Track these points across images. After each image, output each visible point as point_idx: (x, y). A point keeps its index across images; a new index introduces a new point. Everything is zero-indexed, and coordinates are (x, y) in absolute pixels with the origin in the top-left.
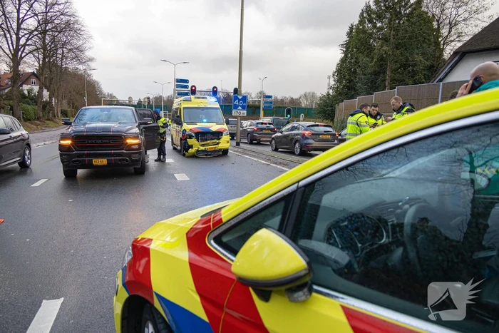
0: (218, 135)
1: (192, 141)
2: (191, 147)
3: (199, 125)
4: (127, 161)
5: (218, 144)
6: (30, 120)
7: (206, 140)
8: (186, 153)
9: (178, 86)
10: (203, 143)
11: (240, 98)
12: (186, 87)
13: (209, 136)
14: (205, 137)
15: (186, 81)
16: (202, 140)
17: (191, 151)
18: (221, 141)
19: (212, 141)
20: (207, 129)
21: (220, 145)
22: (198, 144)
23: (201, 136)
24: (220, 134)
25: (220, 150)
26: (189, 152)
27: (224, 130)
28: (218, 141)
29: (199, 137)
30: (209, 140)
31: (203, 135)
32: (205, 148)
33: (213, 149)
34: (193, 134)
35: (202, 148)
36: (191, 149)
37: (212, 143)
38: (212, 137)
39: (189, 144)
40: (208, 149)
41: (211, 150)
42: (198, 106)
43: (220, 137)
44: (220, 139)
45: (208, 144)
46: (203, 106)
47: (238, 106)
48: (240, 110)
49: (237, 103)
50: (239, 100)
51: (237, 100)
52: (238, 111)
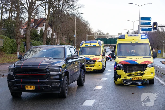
0: (143, 67)
1: (121, 72)
2: (120, 76)
3: (128, 58)
4: (49, 87)
5: (143, 74)
7: (133, 71)
9: (142, 23)
10: (129, 74)
12: (149, 23)
13: (135, 67)
14: (132, 69)
15: (149, 19)
16: (129, 71)
17: (119, 80)
18: (146, 72)
19: (137, 72)
20: (134, 62)
21: (144, 76)
22: (126, 74)
23: (128, 68)
24: (145, 66)
25: (145, 80)
26: (117, 81)
27: (150, 63)
28: (142, 72)
29: (126, 68)
30: (135, 71)
31: (130, 67)
32: (131, 78)
33: (138, 79)
34: (122, 66)
35: (128, 78)
36: (119, 79)
37: (137, 74)
38: (138, 69)
39: (118, 74)
40: (133, 79)
41: (136, 80)
42: (130, 43)
43: (144, 69)
44: (144, 70)
45: (133, 74)
46: (135, 43)
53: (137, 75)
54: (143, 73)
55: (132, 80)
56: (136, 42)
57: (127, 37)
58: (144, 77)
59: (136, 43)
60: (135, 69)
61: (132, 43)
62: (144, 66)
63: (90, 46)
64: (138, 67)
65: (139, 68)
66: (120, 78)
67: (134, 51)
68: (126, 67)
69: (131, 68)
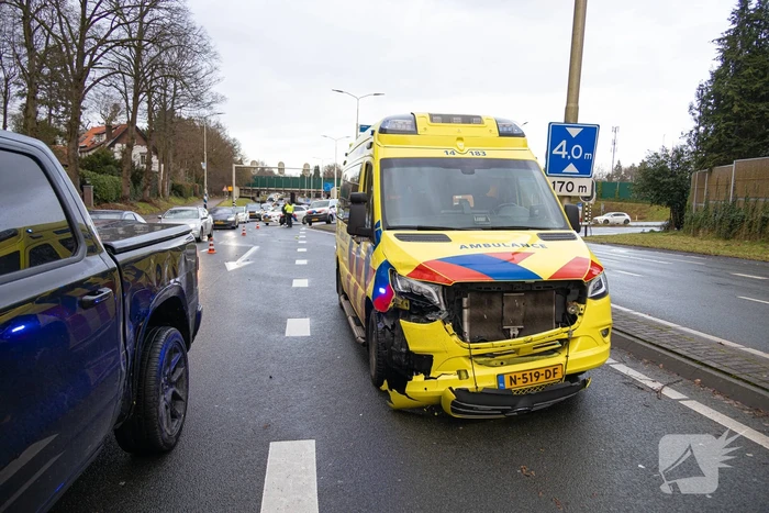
0: (560, 295)
1: (422, 336)
2: (423, 364)
5: (565, 345)
6: (106, 201)
8: (394, 394)
10: (486, 345)
11: (574, 132)
13: (517, 304)
14: (497, 311)
17: (418, 386)
22: (467, 352)
23: (471, 305)
26: (407, 390)
29: (462, 308)
30: (515, 325)
31: (484, 298)
32: (500, 377)
33: (542, 379)
34: (433, 295)
36: (419, 378)
38: (531, 309)
39: (411, 348)
40: (513, 380)
41: (532, 384)
42: (445, 155)
43: (571, 310)
44: (572, 319)
46: (469, 155)
47: (566, 162)
48: (571, 175)
49: (564, 153)
50: (571, 142)
51: (564, 143)
52: (567, 180)
54: (566, 336)
55: (507, 385)
56: (477, 153)
57: (428, 127)
59: (475, 156)
60: (513, 309)
61: (457, 155)
62: (568, 292)
65: (536, 302)
66: (428, 377)
67: (466, 200)
68: (461, 301)
69: (490, 303)
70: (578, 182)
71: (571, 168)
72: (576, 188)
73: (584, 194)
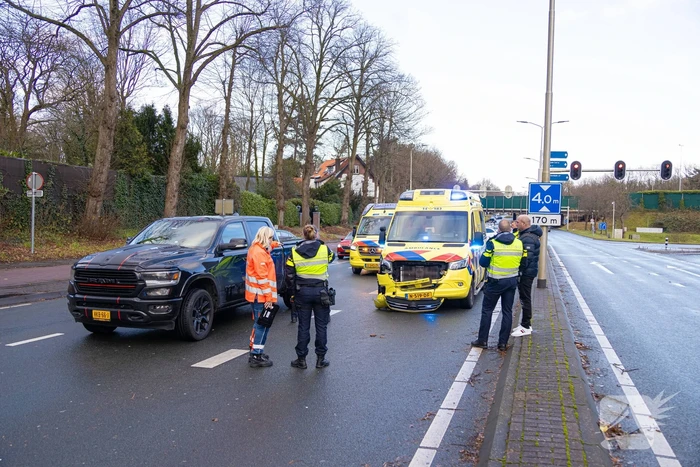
0: (438, 267)
1: (386, 279)
2: (382, 290)
3: (410, 247)
5: (436, 286)
6: (329, 225)
7: (414, 277)
10: (403, 283)
11: (545, 188)
12: (562, 165)
13: (421, 269)
14: (412, 272)
15: (563, 154)
16: (407, 277)
18: (442, 280)
19: (420, 281)
20: (417, 255)
21: (438, 290)
22: (396, 285)
23: (404, 270)
24: (443, 266)
25: (439, 299)
26: (377, 299)
27: (457, 258)
28: (434, 281)
29: (400, 271)
30: (420, 278)
31: (408, 267)
32: (406, 295)
33: (423, 297)
34: (389, 265)
35: (401, 294)
36: (381, 294)
37: (423, 284)
38: (427, 273)
39: (380, 284)
40: (411, 296)
41: (418, 298)
42: (422, 210)
43: (441, 273)
44: (441, 276)
45: (413, 286)
46: (434, 210)
47: (541, 206)
48: (544, 213)
49: (539, 200)
50: (543, 194)
51: (539, 194)
52: (541, 216)
53: (421, 286)
54: (436, 282)
55: (409, 298)
56: (438, 209)
57: (418, 197)
58: (438, 292)
60: (419, 272)
61: (428, 210)
62: (441, 266)
63: (384, 215)
64: (427, 268)
65: (429, 270)
66: (384, 293)
68: (400, 268)
69: (411, 269)
70: (550, 217)
71: (545, 209)
72: (549, 221)
73: (555, 224)
